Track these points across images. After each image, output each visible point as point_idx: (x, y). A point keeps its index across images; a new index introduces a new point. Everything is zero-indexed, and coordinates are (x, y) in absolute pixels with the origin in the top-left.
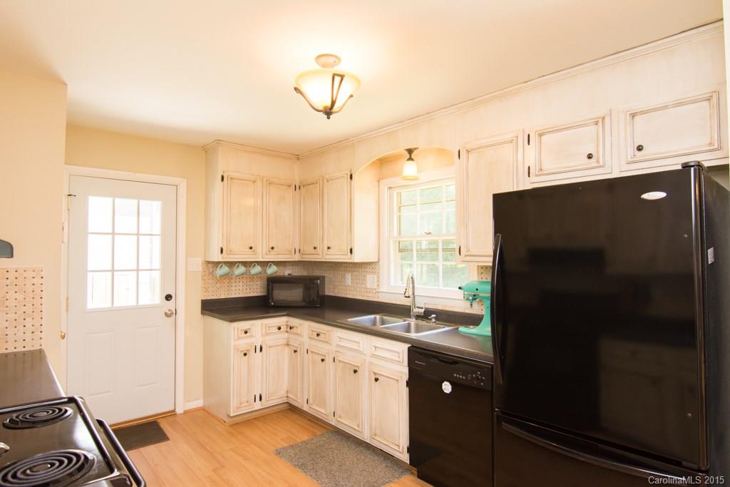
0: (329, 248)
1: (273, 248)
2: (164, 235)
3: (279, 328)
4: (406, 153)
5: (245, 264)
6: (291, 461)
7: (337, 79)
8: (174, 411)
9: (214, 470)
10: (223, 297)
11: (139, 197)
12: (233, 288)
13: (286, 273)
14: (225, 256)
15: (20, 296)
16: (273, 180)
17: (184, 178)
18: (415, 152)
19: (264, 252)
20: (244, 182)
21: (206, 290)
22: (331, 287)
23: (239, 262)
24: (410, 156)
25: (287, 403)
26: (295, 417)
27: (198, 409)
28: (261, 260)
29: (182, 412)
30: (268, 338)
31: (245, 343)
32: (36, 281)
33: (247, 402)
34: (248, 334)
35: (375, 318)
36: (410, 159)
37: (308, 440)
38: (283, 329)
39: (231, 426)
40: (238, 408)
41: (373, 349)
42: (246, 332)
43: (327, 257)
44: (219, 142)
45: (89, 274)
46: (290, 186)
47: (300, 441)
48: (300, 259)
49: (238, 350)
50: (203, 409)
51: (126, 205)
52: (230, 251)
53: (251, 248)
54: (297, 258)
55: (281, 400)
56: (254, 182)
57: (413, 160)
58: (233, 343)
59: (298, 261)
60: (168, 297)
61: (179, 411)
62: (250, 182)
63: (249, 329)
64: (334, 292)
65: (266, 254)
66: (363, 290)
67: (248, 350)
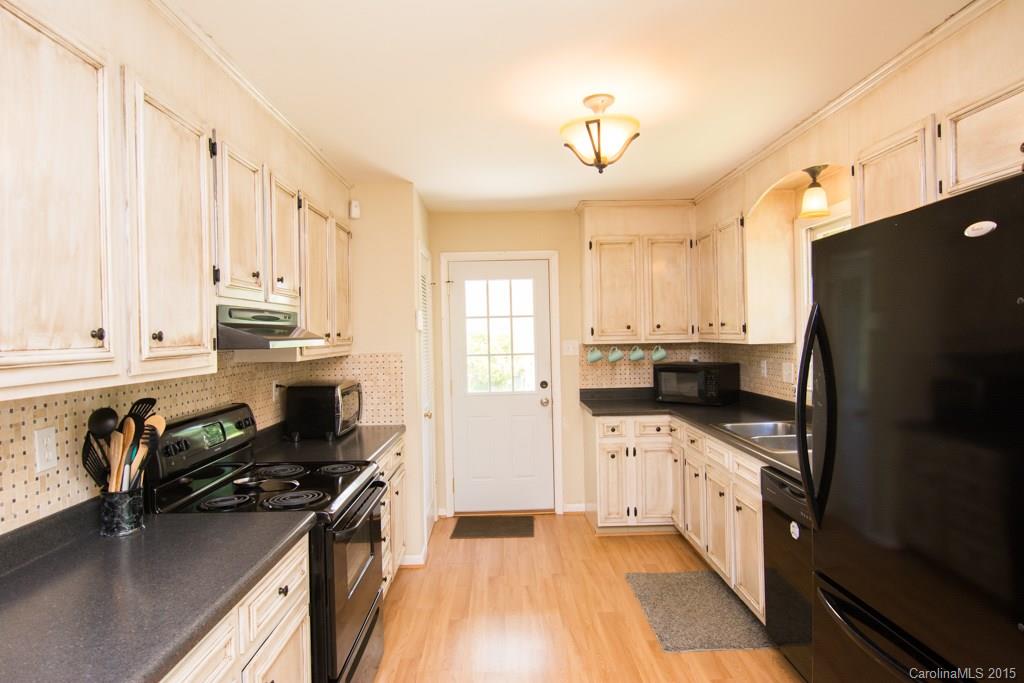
0: (723, 325)
1: (658, 327)
2: (537, 316)
3: (658, 430)
4: (807, 175)
5: (622, 347)
6: (635, 589)
7: (593, 127)
8: (554, 510)
9: (554, 576)
10: (605, 387)
11: (510, 277)
12: (618, 377)
13: (691, 359)
14: (597, 338)
15: (387, 378)
16: (657, 237)
17: (555, 249)
18: (823, 172)
19: (648, 331)
20: (617, 246)
21: (585, 378)
22: (748, 379)
23: (615, 345)
24: (814, 179)
25: (673, 526)
26: (680, 544)
27: (579, 514)
28: (643, 342)
29: (562, 513)
30: (643, 439)
31: (612, 442)
32: (398, 364)
33: (618, 514)
34: (616, 433)
35: (776, 426)
36: (815, 184)
37: (672, 574)
38: (663, 430)
39: (600, 538)
40: (606, 518)
41: (736, 466)
42: (613, 430)
43: (724, 337)
44: (584, 203)
45: (468, 358)
46: (682, 243)
47: (663, 571)
48: (701, 341)
49: (604, 449)
50: (583, 515)
51: (499, 286)
52: (603, 332)
53: (629, 327)
54: (696, 339)
55: (664, 520)
56: (631, 243)
57: (818, 185)
58: (598, 441)
59: (699, 343)
60: (544, 384)
61: (559, 511)
62: (624, 246)
63: (617, 426)
64: (749, 387)
65: (650, 334)
66: (779, 385)
67: (617, 452)
